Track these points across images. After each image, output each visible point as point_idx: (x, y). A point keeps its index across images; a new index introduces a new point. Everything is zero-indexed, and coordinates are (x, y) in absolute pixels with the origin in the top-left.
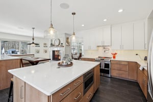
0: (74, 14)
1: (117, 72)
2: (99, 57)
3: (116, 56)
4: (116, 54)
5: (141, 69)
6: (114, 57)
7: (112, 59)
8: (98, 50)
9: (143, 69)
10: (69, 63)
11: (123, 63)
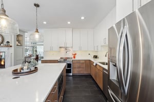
0: (37, 5)
1: (77, 69)
2: (61, 58)
3: (76, 56)
4: (76, 54)
5: (94, 64)
6: (74, 57)
7: (73, 59)
8: (60, 51)
9: (96, 64)
10: (33, 69)
11: (82, 62)
